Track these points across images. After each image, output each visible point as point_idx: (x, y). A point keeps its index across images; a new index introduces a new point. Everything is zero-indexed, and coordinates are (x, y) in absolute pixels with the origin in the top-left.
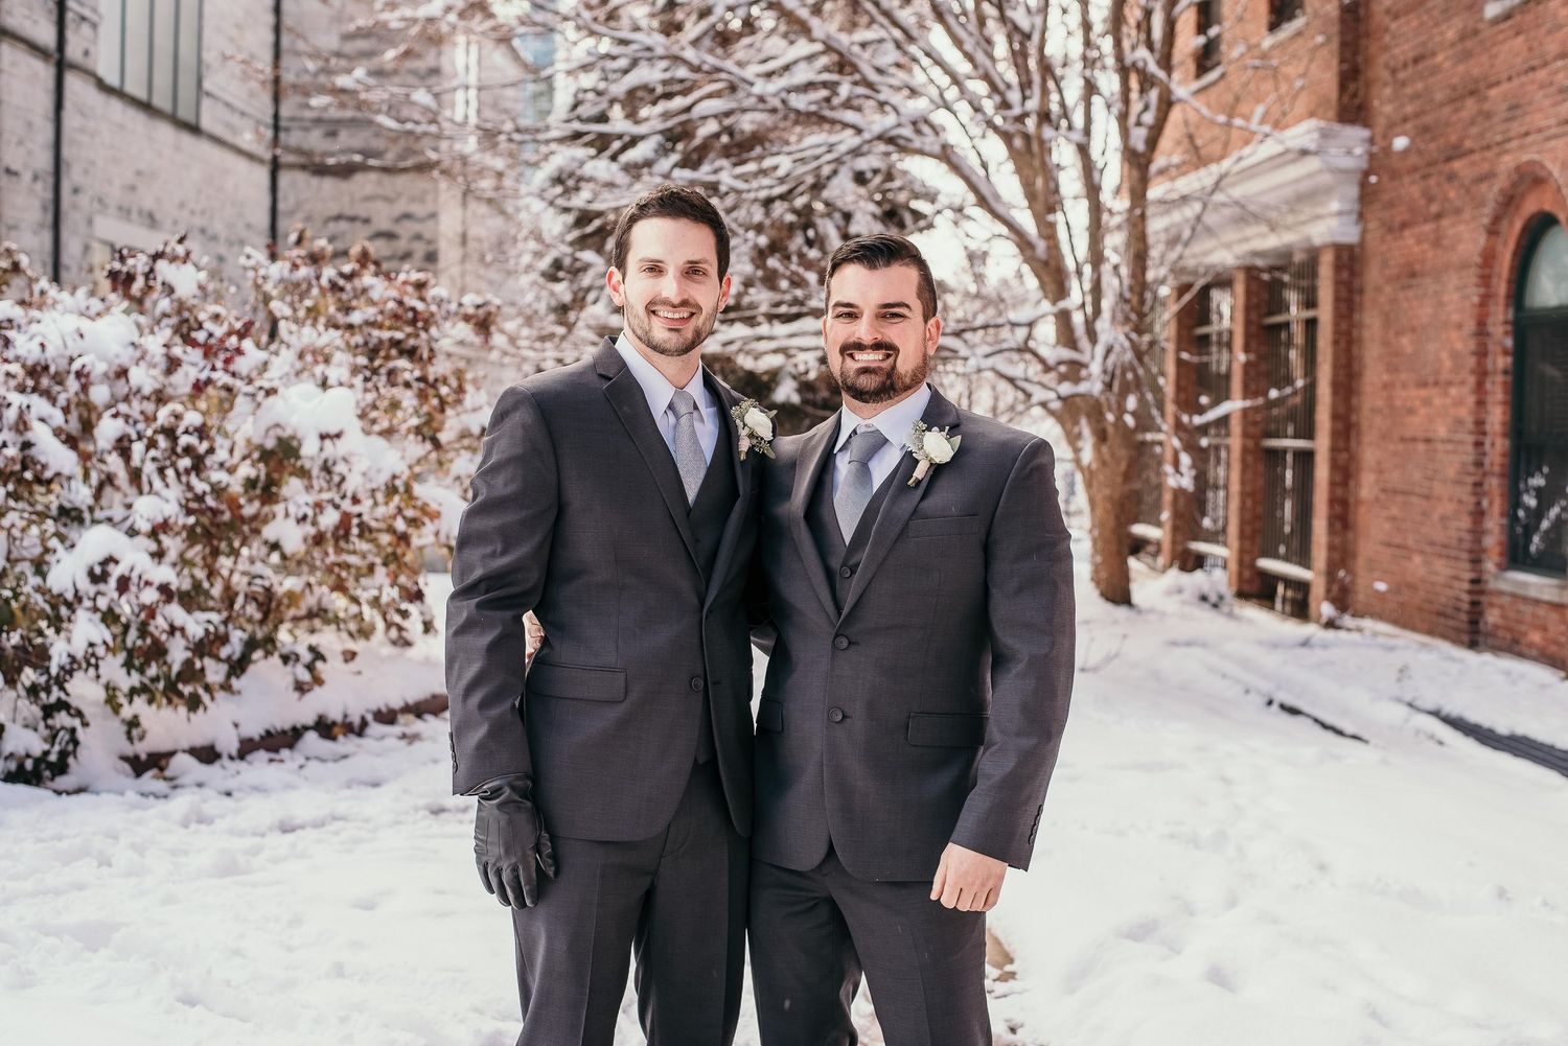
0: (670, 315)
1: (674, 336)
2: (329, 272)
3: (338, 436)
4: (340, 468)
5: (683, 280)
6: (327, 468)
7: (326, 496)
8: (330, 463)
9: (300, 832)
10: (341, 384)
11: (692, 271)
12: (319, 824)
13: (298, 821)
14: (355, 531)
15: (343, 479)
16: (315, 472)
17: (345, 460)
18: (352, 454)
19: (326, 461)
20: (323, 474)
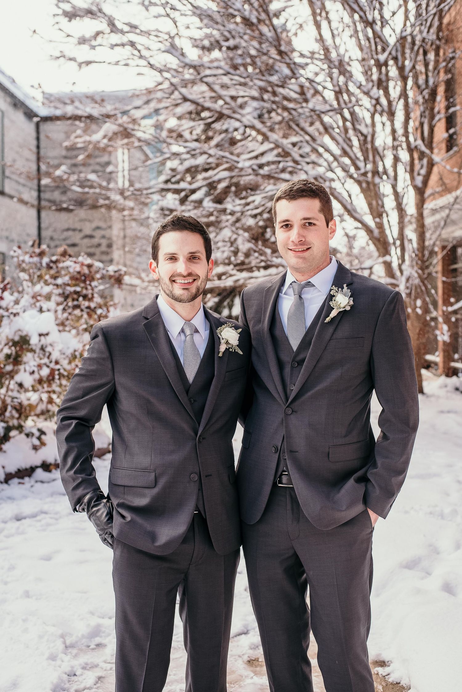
0: (183, 282)
1: (185, 292)
2: (45, 260)
3: (47, 334)
4: (49, 349)
5: (188, 262)
6: (43, 349)
7: (43, 361)
8: (44, 346)
9: (23, 521)
10: (49, 310)
11: (192, 258)
12: (34, 516)
13: (24, 515)
14: (57, 377)
15: (50, 354)
16: (38, 351)
17: (51, 345)
18: (54, 342)
19: (42, 346)
20: (41, 352)
